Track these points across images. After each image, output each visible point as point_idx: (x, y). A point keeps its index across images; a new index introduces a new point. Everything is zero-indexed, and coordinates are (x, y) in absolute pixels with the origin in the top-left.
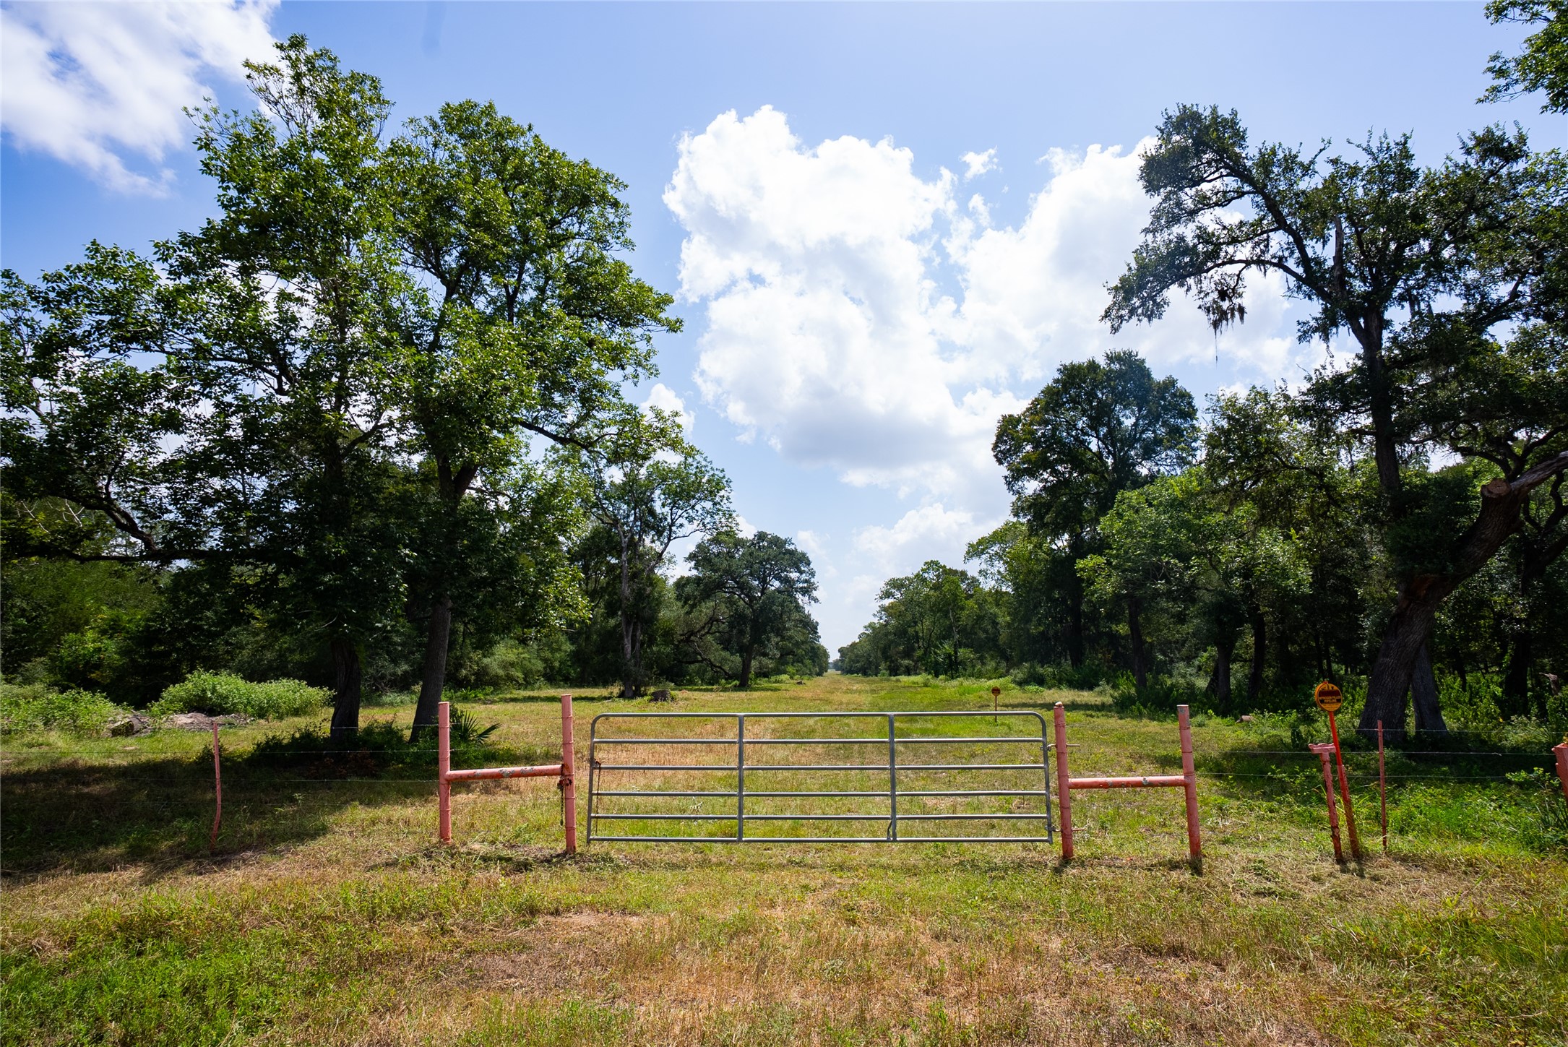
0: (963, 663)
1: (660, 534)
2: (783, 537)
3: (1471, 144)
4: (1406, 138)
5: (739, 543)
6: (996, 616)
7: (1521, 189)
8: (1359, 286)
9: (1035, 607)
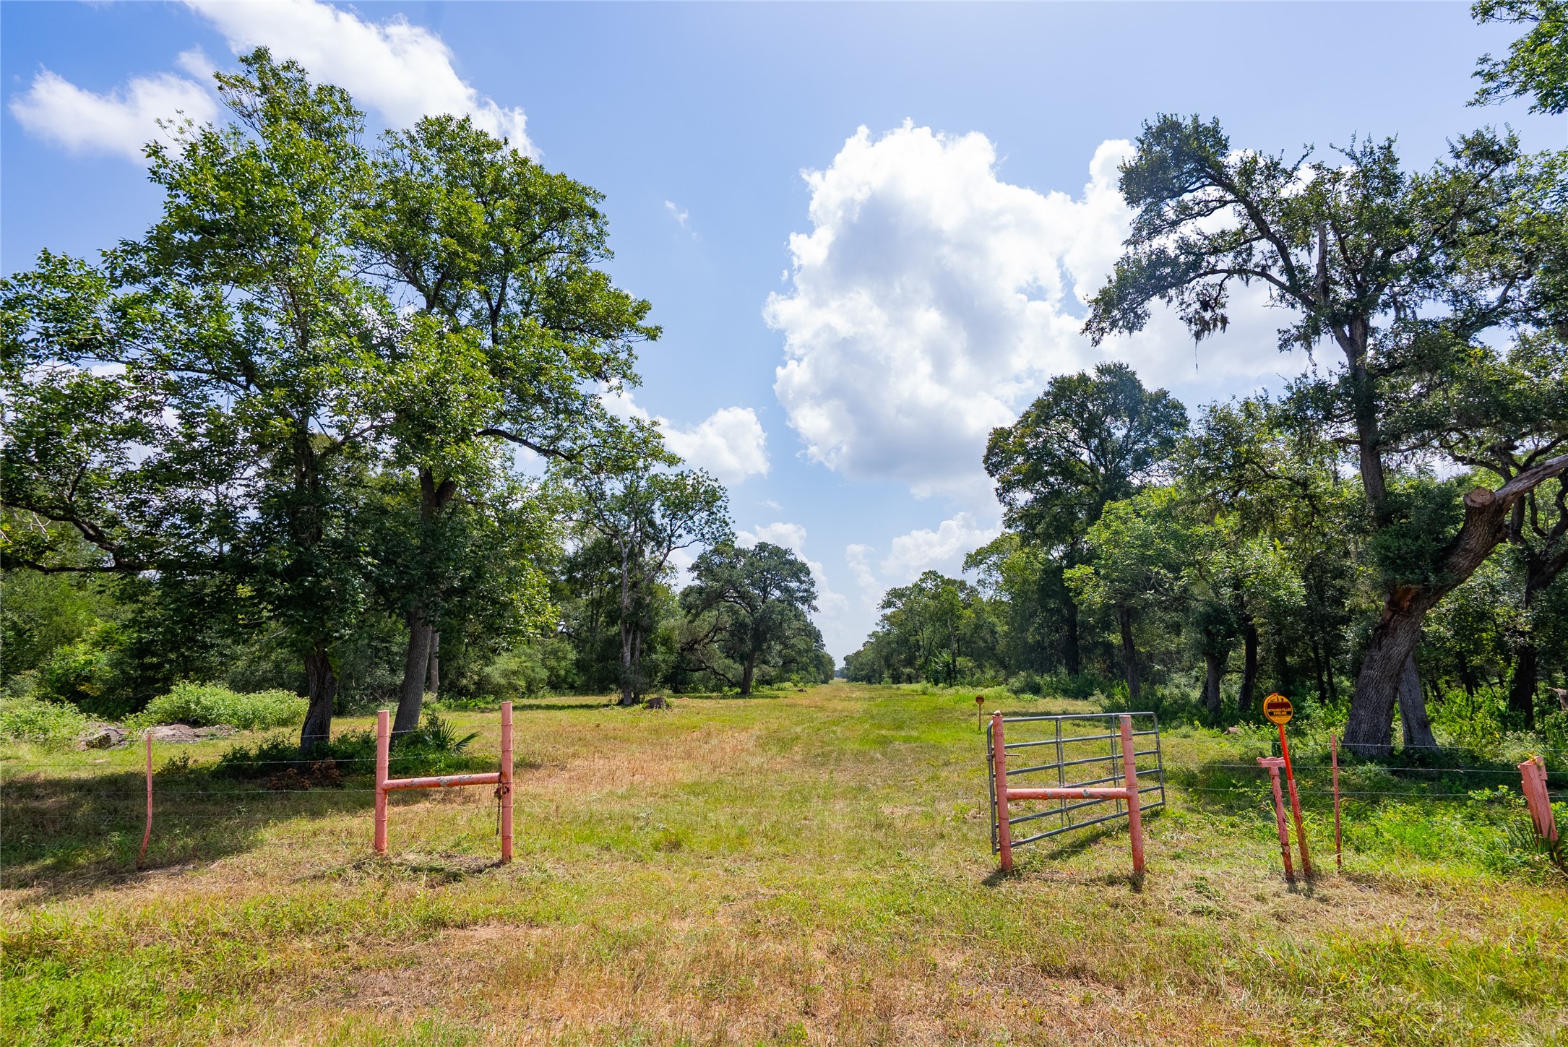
0: (961, 672)
1: (659, 544)
2: (783, 547)
3: (1460, 147)
4: (1391, 142)
5: (740, 553)
6: (994, 625)
7: (1514, 193)
8: (1344, 294)
9: (1031, 616)
